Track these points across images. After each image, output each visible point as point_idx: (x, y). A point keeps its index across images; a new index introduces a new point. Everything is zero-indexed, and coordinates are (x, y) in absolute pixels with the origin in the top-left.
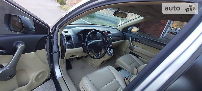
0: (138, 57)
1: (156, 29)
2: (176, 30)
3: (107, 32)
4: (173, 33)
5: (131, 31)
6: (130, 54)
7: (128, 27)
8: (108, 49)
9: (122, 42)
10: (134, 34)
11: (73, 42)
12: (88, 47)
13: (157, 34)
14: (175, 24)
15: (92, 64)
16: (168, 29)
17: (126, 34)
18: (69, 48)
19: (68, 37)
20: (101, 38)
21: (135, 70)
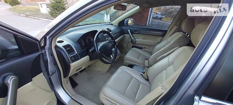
0: (141, 49)
2: (157, 14)
3: (107, 30)
4: (155, 18)
5: (127, 23)
6: (134, 49)
7: (124, 20)
9: (122, 37)
10: (131, 26)
11: (76, 53)
12: (99, 52)
13: (144, 22)
15: (98, 71)
16: (152, 15)
17: (123, 28)
19: (68, 48)
21: (146, 62)
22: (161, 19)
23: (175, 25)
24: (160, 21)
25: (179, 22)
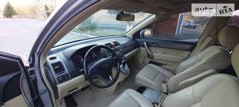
0: (160, 66)
1: (169, 26)
2: (189, 22)
3: (113, 44)
4: (187, 27)
5: (143, 35)
6: (151, 65)
7: (139, 31)
8: (121, 66)
10: (148, 38)
11: (67, 72)
12: (89, 73)
13: (172, 31)
14: (186, 17)
16: (182, 24)
17: (138, 40)
18: (61, 82)
19: (56, 66)
20: (108, 54)
21: (164, 85)
22: (194, 27)
23: (209, 36)
24: (193, 30)
25: (214, 31)
